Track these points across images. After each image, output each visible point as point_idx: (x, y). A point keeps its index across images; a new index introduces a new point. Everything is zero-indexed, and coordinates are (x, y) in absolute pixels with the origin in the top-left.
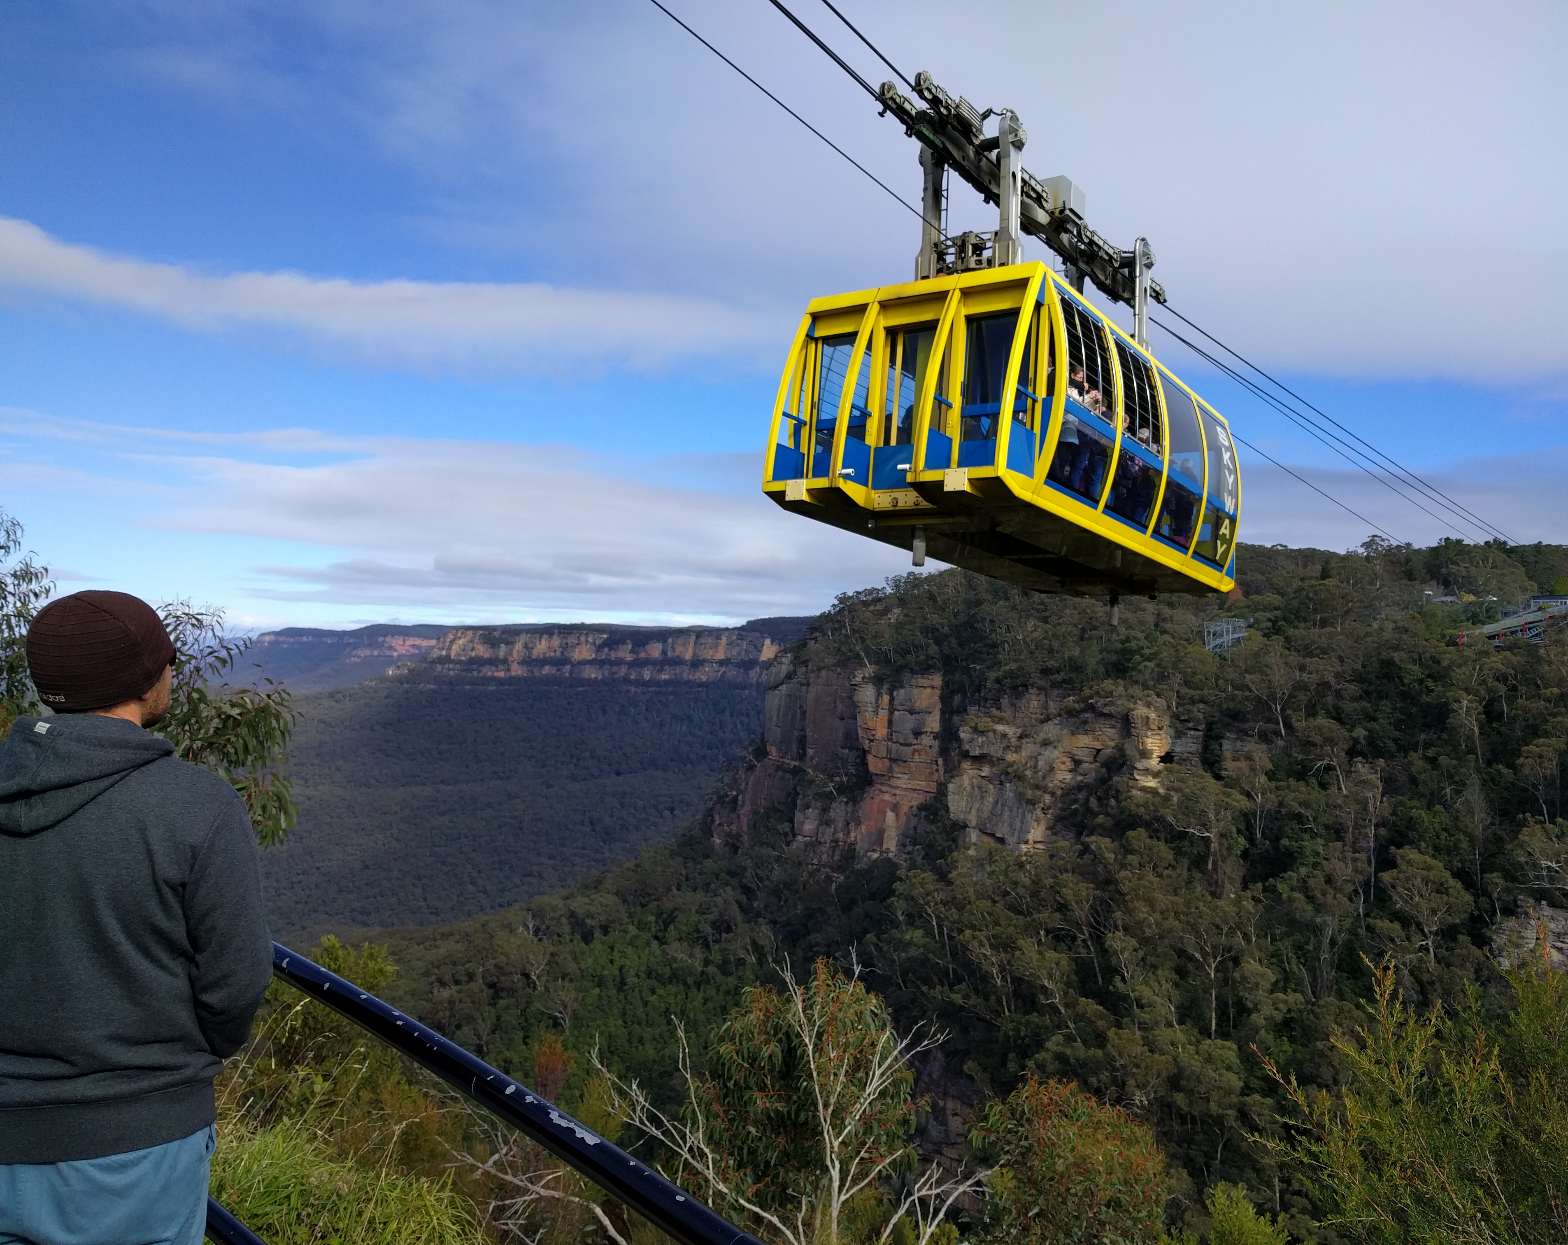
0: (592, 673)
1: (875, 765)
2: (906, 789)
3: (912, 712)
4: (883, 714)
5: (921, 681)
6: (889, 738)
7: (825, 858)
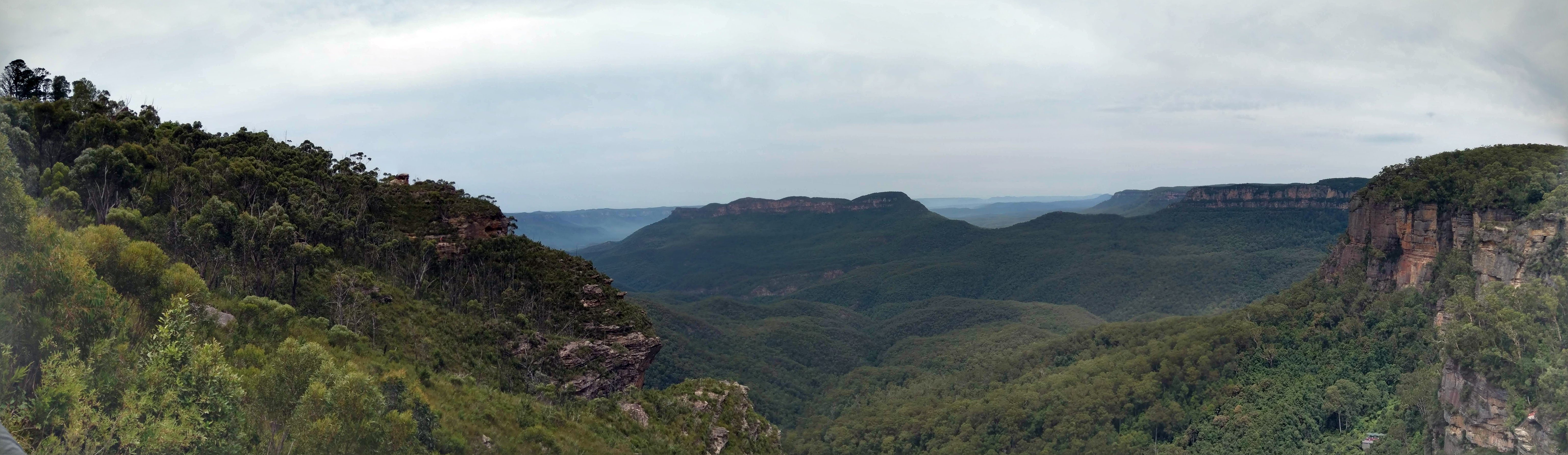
0: (1253, 205)
1: (1404, 245)
2: (1421, 256)
3: (1423, 221)
4: (1409, 222)
5: (1428, 207)
6: (1412, 233)
7: (1382, 287)
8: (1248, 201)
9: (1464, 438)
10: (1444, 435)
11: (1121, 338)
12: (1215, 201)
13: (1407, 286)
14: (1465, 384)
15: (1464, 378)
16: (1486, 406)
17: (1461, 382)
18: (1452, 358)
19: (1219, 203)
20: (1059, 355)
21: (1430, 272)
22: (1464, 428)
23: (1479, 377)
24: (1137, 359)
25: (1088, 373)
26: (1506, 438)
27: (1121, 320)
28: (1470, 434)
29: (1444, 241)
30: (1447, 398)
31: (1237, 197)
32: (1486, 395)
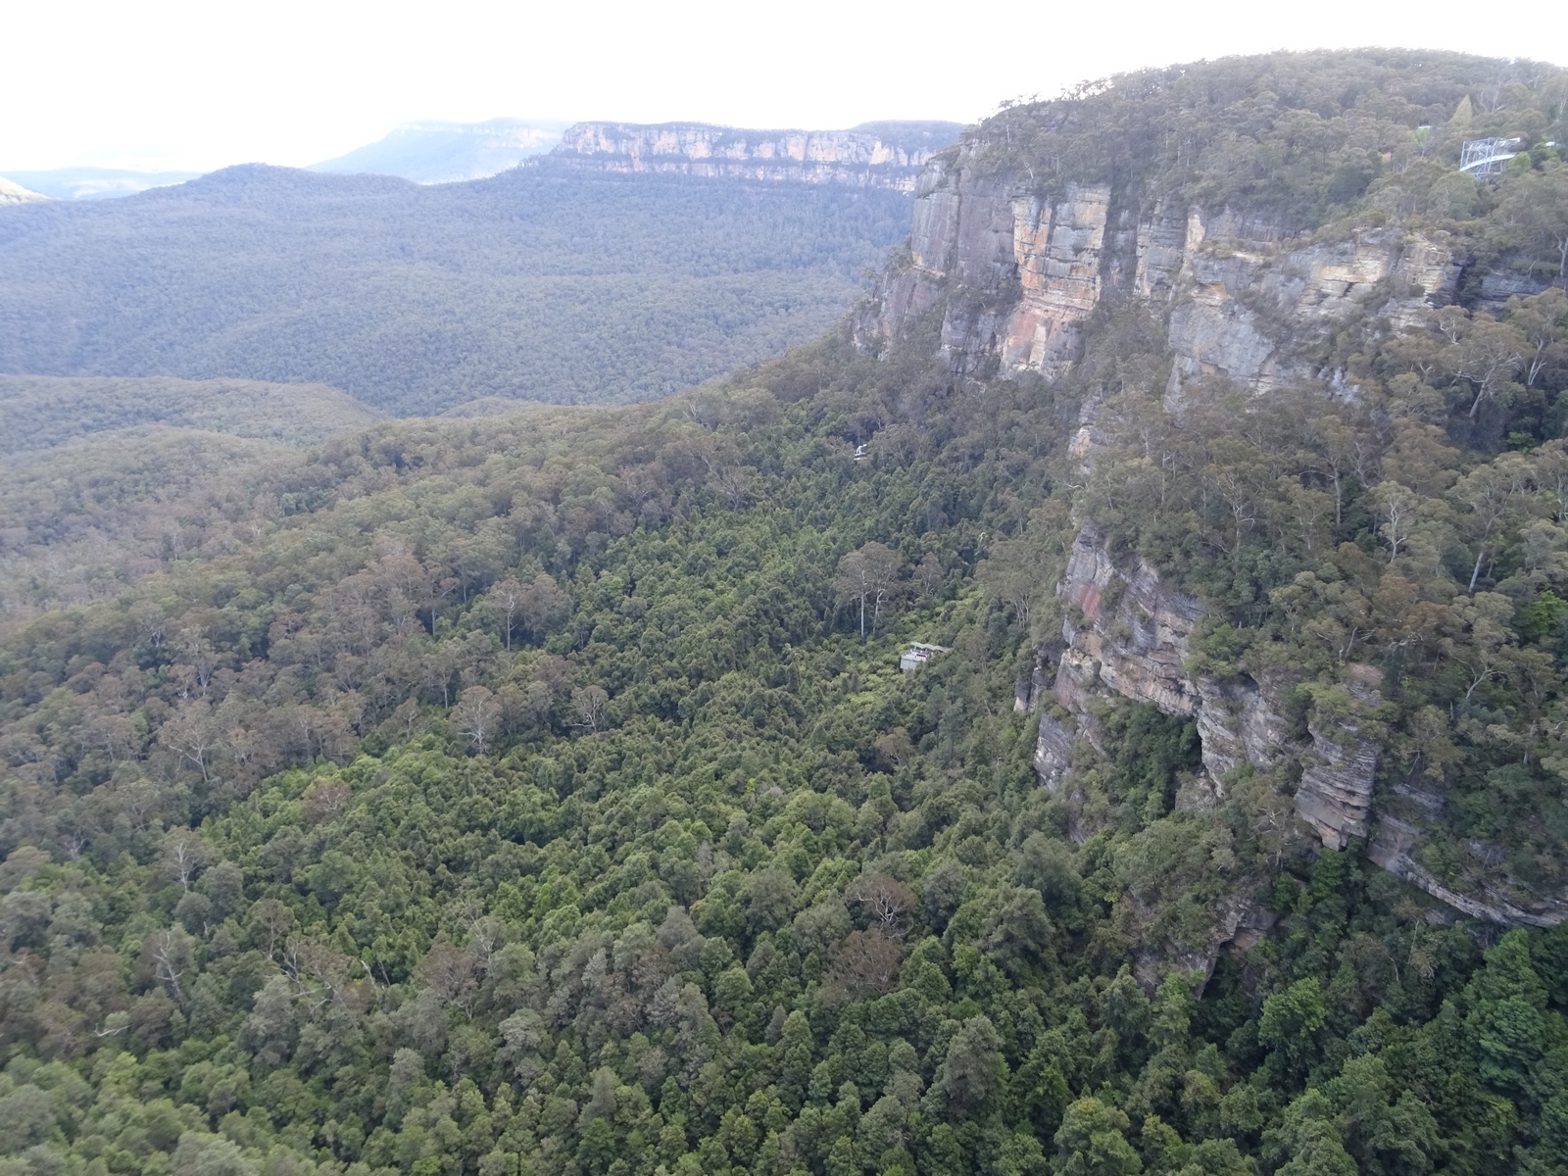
1: (1028, 278)
2: (1059, 306)
3: (1074, 227)
4: (1044, 228)
5: (1088, 195)
6: (1047, 253)
7: (970, 367)
8: (700, 161)
9: (1097, 676)
10: (1057, 664)
11: (427, 450)
12: (628, 157)
13: (1022, 367)
14: (1115, 576)
15: (1114, 564)
16: (1149, 625)
17: (1105, 572)
18: (1096, 523)
19: (636, 162)
20: (291, 491)
21: (1071, 341)
22: (1099, 657)
23: (1144, 568)
24: (463, 492)
25: (357, 525)
26: (1179, 690)
27: (425, 414)
28: (1107, 671)
29: (1116, 275)
30: (1074, 599)
31: (676, 151)
32: (1153, 603)
